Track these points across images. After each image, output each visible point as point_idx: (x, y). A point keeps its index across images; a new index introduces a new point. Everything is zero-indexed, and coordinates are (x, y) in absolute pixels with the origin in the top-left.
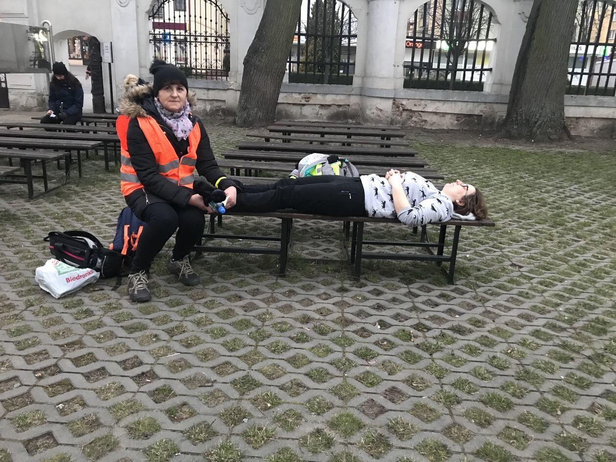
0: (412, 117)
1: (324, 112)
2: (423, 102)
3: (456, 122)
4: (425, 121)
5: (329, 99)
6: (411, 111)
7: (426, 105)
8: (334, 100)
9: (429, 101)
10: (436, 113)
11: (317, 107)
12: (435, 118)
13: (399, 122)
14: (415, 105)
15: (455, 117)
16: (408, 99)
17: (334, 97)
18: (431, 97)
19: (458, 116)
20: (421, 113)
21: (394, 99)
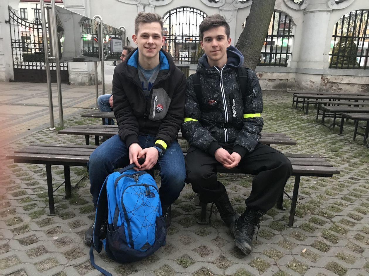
0: (332, 87)
1: (271, 84)
2: (341, 77)
3: (361, 89)
4: (341, 89)
5: (275, 76)
6: (332, 83)
7: (343, 79)
8: (279, 76)
9: (345, 77)
10: (348, 84)
11: (267, 81)
12: (347, 87)
13: (324, 90)
14: (336, 79)
15: (360, 86)
16: (331, 75)
17: (278, 74)
18: (347, 74)
19: (363, 86)
20: (338, 84)
21: (322, 75)
